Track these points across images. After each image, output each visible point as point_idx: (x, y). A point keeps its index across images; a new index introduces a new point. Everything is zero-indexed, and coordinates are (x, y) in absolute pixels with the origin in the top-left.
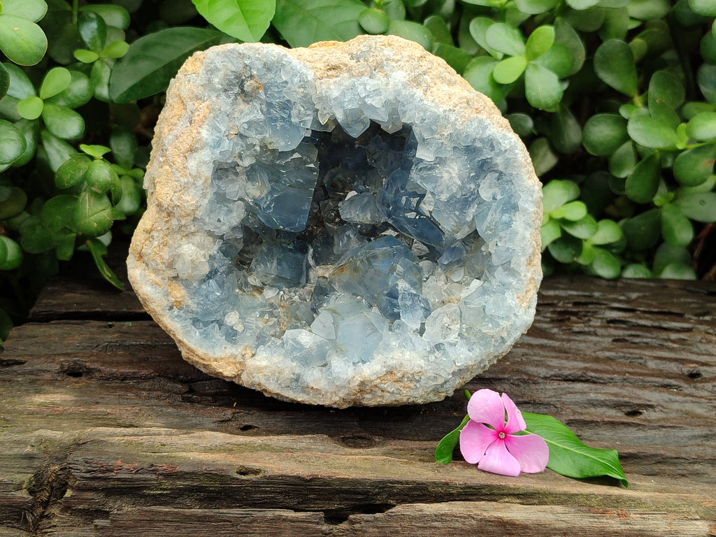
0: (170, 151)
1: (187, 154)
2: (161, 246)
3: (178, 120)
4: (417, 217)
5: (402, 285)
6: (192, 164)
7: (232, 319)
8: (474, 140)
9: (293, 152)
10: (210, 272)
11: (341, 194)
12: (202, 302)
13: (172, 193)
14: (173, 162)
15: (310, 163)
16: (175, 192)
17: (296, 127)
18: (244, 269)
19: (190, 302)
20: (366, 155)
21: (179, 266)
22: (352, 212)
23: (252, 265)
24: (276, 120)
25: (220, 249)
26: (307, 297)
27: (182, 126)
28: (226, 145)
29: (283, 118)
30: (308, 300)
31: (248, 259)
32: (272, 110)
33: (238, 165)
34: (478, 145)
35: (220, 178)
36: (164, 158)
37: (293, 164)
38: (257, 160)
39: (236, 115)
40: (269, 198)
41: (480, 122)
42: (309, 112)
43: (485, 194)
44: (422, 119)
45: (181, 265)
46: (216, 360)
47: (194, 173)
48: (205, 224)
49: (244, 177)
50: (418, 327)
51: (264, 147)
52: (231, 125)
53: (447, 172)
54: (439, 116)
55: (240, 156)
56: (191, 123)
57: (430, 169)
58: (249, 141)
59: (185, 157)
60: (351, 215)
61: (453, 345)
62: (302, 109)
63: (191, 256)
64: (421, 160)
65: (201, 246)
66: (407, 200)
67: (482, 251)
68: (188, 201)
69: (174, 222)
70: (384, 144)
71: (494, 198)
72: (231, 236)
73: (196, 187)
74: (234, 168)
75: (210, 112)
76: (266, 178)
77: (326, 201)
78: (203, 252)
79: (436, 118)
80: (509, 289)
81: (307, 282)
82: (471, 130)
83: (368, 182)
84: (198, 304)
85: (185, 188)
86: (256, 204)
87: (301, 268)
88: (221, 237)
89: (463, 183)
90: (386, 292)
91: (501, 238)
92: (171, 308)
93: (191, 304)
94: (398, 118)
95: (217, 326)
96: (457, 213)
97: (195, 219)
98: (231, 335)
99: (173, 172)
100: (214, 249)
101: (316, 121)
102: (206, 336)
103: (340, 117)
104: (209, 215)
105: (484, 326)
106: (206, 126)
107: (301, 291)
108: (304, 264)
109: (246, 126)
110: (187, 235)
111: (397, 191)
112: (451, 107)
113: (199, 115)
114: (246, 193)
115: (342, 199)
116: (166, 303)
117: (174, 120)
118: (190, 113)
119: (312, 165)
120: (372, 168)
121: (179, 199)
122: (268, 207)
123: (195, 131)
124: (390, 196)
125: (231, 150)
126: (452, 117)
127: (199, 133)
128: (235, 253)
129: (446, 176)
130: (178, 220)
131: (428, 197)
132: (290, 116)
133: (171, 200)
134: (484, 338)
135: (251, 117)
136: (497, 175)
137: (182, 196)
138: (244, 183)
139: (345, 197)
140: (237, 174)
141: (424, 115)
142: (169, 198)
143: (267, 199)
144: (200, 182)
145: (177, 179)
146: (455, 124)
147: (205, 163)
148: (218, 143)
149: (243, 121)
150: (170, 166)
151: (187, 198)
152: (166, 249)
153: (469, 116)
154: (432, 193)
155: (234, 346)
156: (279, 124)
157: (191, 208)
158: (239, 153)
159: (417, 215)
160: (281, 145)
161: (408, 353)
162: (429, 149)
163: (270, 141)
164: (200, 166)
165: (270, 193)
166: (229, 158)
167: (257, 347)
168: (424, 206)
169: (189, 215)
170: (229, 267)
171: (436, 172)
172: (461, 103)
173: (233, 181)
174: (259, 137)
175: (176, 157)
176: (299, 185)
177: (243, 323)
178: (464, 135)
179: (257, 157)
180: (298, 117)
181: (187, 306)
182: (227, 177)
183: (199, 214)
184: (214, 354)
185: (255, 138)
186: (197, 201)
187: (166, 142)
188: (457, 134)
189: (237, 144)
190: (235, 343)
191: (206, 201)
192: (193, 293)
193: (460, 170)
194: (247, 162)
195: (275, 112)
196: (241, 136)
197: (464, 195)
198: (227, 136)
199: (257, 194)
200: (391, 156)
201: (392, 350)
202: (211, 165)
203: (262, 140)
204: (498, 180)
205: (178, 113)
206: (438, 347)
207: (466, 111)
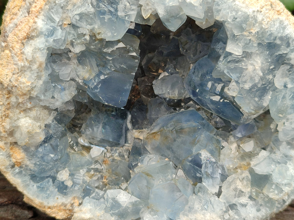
0: (11, 37)
1: (24, 41)
2: (4, 118)
3: (19, 10)
4: (221, 101)
5: (205, 155)
6: (28, 50)
7: (63, 176)
8: (276, 37)
9: (119, 41)
10: (46, 138)
11: (155, 74)
12: (38, 163)
13: (11, 74)
14: (12, 47)
15: (132, 52)
16: (13, 74)
17: (122, 20)
18: (75, 131)
19: (28, 163)
20: (178, 45)
21: (17, 135)
22: (164, 89)
23: (82, 129)
24: (104, 13)
25: (55, 118)
26: (125, 154)
27: (21, 16)
28: (59, 34)
29: (110, 12)
30: (126, 157)
31: (79, 124)
32: (101, 4)
33: (70, 51)
34: (278, 42)
35: (54, 62)
36: (6, 44)
37: (118, 52)
38: (87, 48)
39: (70, 7)
40: (97, 80)
41: (281, 22)
42: (134, 7)
43: (278, 83)
44: (234, 18)
45: (19, 136)
46: (49, 208)
47: (30, 59)
48: (40, 100)
49: (76, 61)
50: (216, 190)
51: (93, 36)
52: (64, 16)
53: (252, 64)
54: (248, 16)
55: (72, 44)
56: (29, 13)
57: (237, 62)
58: (80, 31)
59: (23, 43)
60: (163, 91)
61: (244, 206)
62: (128, 4)
63: (27, 128)
64: (230, 54)
65: (37, 119)
66: (213, 85)
67: (271, 129)
68: (24, 83)
69: (13, 99)
70: (193, 36)
71: (285, 86)
72: (64, 108)
73: (32, 70)
74: (67, 53)
75: (46, 4)
76: (94, 63)
77: (143, 78)
78: (39, 124)
79: (246, 18)
80: (290, 160)
81: (125, 143)
82: (274, 29)
83: (178, 66)
84: (35, 164)
85: (22, 70)
86: (85, 84)
87: (121, 131)
88: (56, 110)
89: (264, 74)
90: (190, 159)
91: (288, 120)
92: (13, 167)
93: (30, 164)
94: (212, 16)
95: (51, 180)
96: (257, 99)
97: (31, 98)
98: (63, 189)
99: (12, 56)
100: (50, 119)
101: (139, 15)
102: (42, 189)
103: (161, 13)
104: (44, 94)
105: (271, 192)
106: (41, 17)
107: (120, 149)
108: (124, 128)
109: (78, 18)
110: (24, 110)
111: (203, 76)
112: (259, 9)
113: (36, 7)
114: (77, 75)
115: (156, 77)
116: (8, 163)
117: (15, 11)
118: (28, 4)
119: (134, 54)
120: (182, 55)
121: (17, 80)
122: (96, 87)
123: (32, 21)
124: (196, 79)
125: (63, 38)
126: (260, 17)
127: (35, 22)
128: (67, 121)
129: (250, 68)
130: (17, 98)
131: (233, 84)
132: (116, 10)
133: (10, 80)
134: (270, 202)
135: (83, 10)
136: (289, 67)
137: (19, 78)
138: (75, 66)
139: (159, 76)
140: (69, 59)
141: (236, 14)
142: (8, 79)
143: (95, 81)
144: (35, 67)
145: (15, 63)
146: (262, 24)
147: (39, 49)
148: (51, 33)
149: (76, 13)
150: (10, 51)
151: (23, 80)
152: (8, 120)
153: (273, 17)
154: (237, 82)
155: (65, 196)
156: (107, 17)
157: (27, 89)
158: (71, 40)
159: (221, 99)
160: (108, 35)
161: (209, 214)
162: (238, 44)
163: (98, 31)
164: (35, 52)
165: (98, 76)
166: (61, 45)
167: (84, 197)
168: (228, 92)
169: (25, 94)
170: (62, 133)
171: (242, 65)
172: (266, 5)
173: (65, 64)
174: (89, 27)
175: (15, 43)
176: (122, 70)
177: (72, 180)
178: (268, 34)
179: (88, 45)
180: (123, 11)
181: (26, 166)
182: (61, 61)
183: (34, 94)
184: (48, 203)
185: (85, 28)
186: (32, 83)
187: (7, 29)
188: (263, 32)
189: (69, 33)
190: (65, 195)
191: (41, 82)
192: (31, 156)
193: (262, 63)
194: (78, 49)
195: (103, 6)
196: (74, 26)
197: (264, 85)
198: (61, 26)
199: (87, 76)
200: (200, 46)
201: (196, 212)
202: (45, 52)
203: (92, 30)
204: (289, 71)
205: (19, 4)
206: (232, 206)
207: (270, 12)
